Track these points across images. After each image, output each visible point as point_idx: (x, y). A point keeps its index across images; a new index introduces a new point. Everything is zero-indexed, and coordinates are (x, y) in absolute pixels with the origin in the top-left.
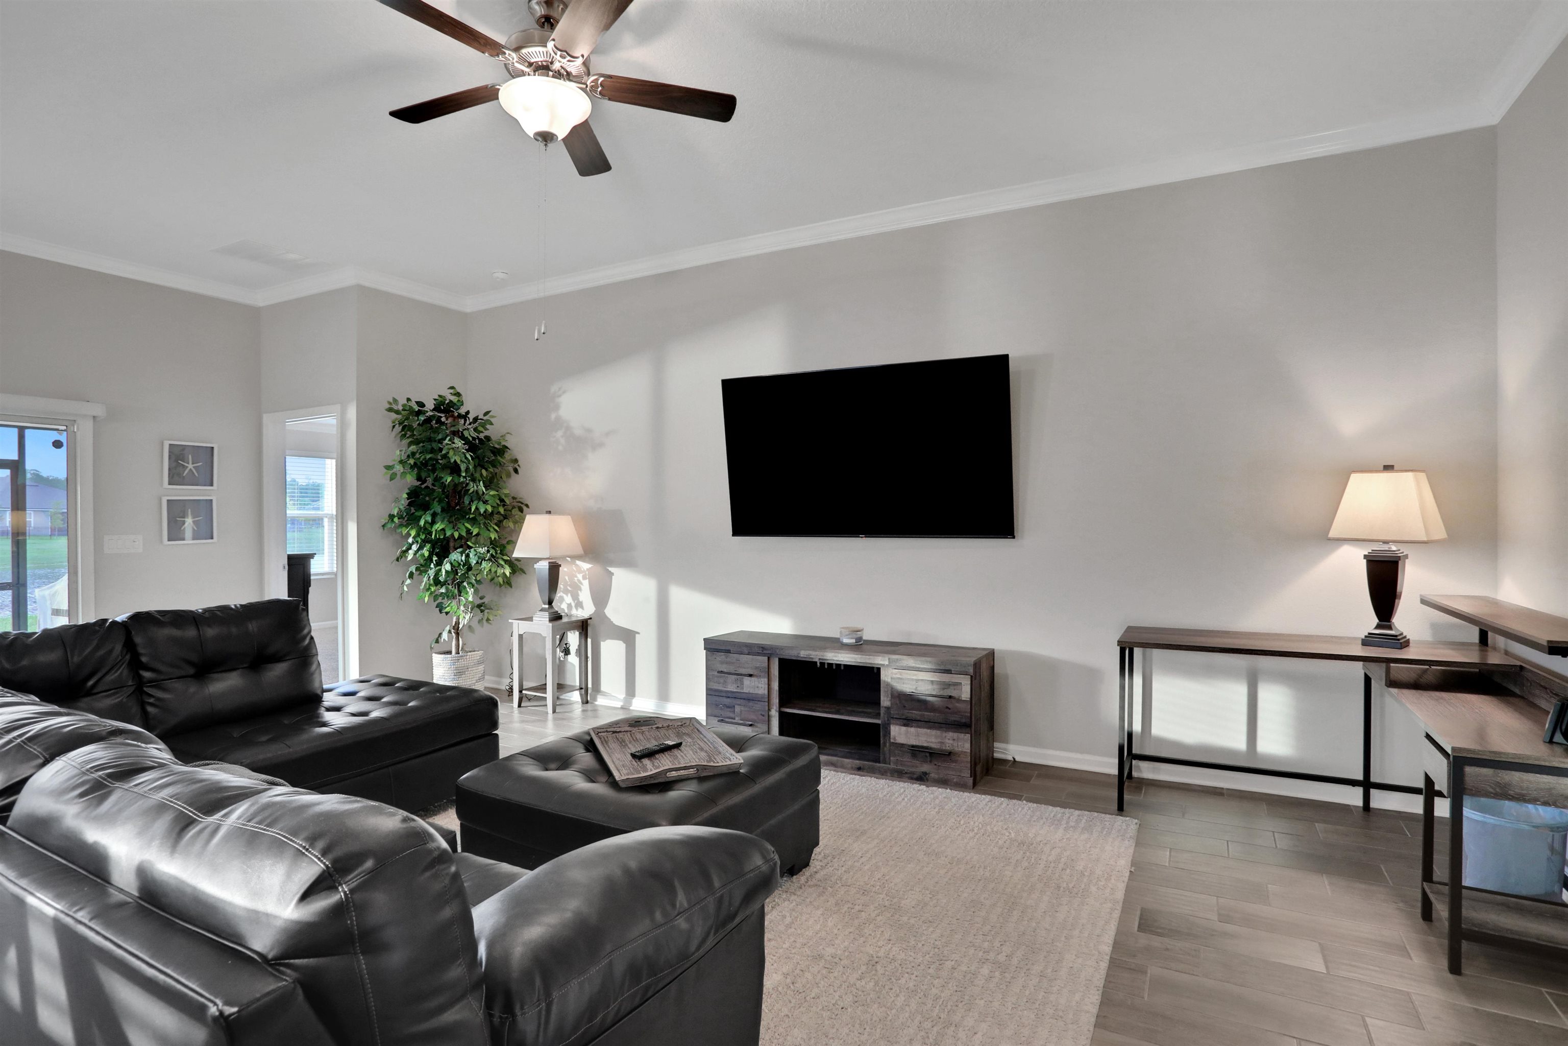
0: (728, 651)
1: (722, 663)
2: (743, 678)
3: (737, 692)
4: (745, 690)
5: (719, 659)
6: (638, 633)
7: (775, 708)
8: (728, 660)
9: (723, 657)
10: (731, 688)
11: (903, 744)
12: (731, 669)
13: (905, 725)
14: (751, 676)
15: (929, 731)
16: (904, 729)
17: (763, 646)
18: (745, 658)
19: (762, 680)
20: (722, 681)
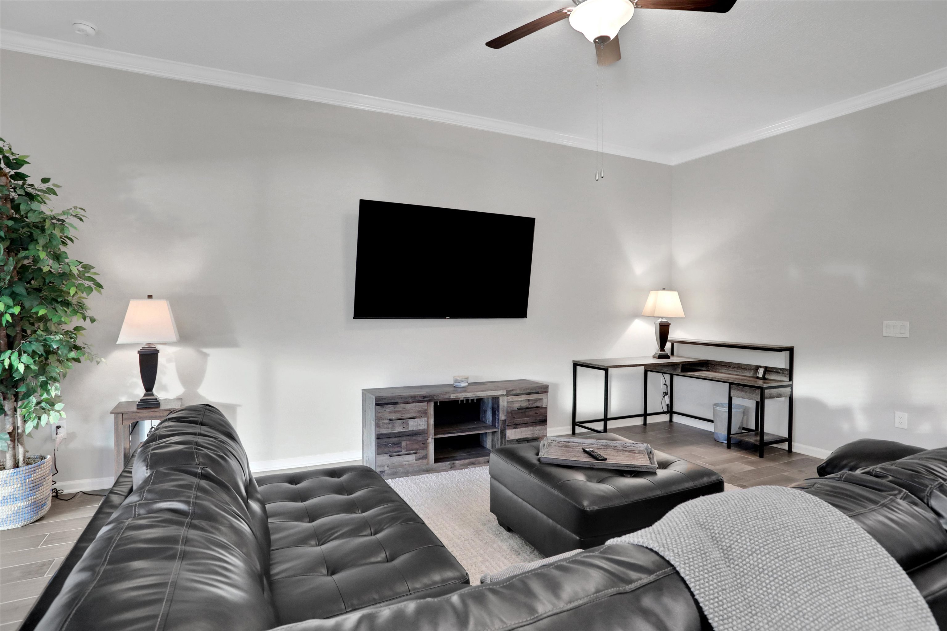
0: (396, 403)
1: (390, 412)
2: (408, 421)
3: (404, 432)
4: (410, 429)
5: (388, 410)
6: (239, 406)
7: (431, 436)
8: (396, 409)
9: (392, 408)
10: (399, 429)
11: (513, 440)
12: (398, 416)
13: (514, 428)
14: (414, 418)
15: (527, 428)
16: (514, 430)
17: (424, 395)
18: (409, 406)
19: (423, 419)
20: (390, 426)
